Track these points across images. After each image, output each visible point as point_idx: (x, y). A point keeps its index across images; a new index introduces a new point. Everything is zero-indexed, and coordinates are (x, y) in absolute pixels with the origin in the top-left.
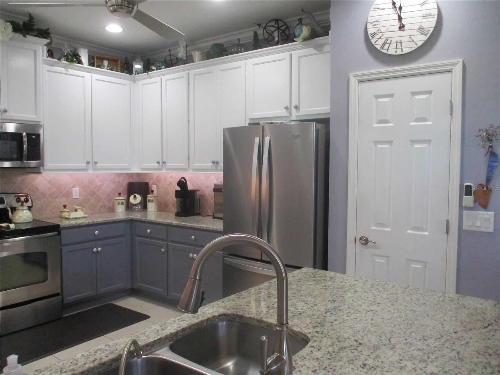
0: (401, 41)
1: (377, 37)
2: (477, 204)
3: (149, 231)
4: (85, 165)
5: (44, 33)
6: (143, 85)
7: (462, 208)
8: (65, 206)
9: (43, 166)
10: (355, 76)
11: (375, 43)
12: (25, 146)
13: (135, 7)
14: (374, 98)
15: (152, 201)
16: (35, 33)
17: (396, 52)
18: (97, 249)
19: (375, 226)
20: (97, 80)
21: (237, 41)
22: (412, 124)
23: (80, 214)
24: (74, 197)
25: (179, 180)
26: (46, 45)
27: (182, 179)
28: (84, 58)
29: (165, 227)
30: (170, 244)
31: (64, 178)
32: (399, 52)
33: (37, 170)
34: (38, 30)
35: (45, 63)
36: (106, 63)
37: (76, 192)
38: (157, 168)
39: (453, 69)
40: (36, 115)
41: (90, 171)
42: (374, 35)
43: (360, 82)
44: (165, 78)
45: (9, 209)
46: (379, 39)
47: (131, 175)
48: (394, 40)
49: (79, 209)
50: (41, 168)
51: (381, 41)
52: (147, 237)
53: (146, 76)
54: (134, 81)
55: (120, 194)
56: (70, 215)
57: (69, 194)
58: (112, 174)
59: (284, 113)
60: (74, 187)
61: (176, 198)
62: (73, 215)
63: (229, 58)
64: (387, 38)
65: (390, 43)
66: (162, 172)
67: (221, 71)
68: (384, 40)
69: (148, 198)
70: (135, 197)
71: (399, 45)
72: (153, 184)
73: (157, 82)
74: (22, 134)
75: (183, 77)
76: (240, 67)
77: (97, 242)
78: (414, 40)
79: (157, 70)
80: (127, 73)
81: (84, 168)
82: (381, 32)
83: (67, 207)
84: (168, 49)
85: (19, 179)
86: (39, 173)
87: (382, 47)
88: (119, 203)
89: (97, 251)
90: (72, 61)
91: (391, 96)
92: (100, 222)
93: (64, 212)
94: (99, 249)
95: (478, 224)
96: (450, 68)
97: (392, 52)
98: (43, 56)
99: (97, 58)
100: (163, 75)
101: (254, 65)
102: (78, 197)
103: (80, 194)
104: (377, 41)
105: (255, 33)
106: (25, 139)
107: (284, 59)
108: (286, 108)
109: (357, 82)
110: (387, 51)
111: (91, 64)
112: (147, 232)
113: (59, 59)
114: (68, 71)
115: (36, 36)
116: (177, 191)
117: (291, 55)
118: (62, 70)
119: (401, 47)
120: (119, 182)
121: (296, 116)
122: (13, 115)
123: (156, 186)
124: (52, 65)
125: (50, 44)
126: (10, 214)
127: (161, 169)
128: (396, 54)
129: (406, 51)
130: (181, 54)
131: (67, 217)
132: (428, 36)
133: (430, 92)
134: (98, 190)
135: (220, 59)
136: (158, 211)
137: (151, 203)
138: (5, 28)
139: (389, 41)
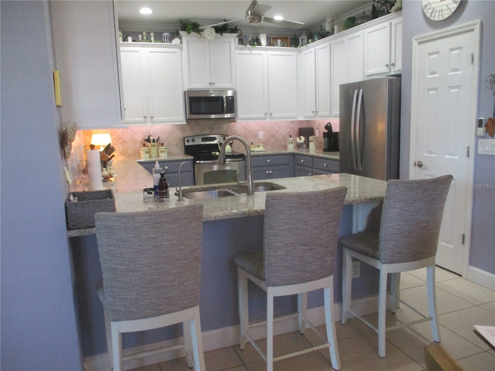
0: (442, 9)
1: (428, 7)
2: (487, 134)
3: (302, 161)
4: (264, 115)
5: (234, 30)
6: (305, 54)
7: (478, 137)
8: (252, 144)
9: (237, 117)
10: (416, 40)
11: (427, 12)
12: (225, 105)
13: (263, 17)
14: (427, 55)
15: (312, 141)
16: (229, 31)
17: (439, 18)
18: (269, 172)
19: (427, 153)
20: (272, 55)
21: (363, 14)
22: (450, 74)
23: (261, 148)
24: (260, 138)
25: (326, 124)
26: (237, 37)
27: (329, 124)
28: (263, 40)
29: (311, 158)
30: (314, 170)
31: (253, 124)
32: (441, 19)
33: (232, 120)
34: (230, 29)
35: (236, 48)
36: (279, 41)
37: (261, 134)
38: (313, 116)
39: (474, 28)
40: (231, 84)
41: (268, 120)
42: (426, 6)
43: (420, 43)
44: (317, 48)
45: (219, 145)
46: (429, 9)
47: (301, 122)
48: (438, 9)
49: (261, 145)
50: (236, 118)
51: (430, 11)
52: (302, 166)
53: (305, 48)
54: (300, 52)
55: (291, 136)
56: (254, 149)
57: (256, 136)
58: (287, 121)
59: (386, 70)
60: (260, 131)
61: (323, 138)
62: (257, 149)
63: (354, 29)
64: (433, 8)
65: (436, 12)
66: (316, 119)
67: (349, 39)
68: (432, 9)
69: (310, 139)
70: (300, 138)
71: (441, 12)
72: (317, 128)
73: (312, 52)
74: (223, 97)
75: (327, 47)
76: (360, 36)
77: (269, 167)
78: (450, 8)
79: (312, 42)
80: (294, 47)
81: (264, 117)
82: (430, 4)
83: (253, 144)
84: (319, 25)
85: (225, 126)
86: (235, 121)
87: (431, 16)
88: (290, 143)
89: (269, 174)
90: (254, 45)
91: (437, 53)
92: (271, 154)
93: (252, 147)
94: (271, 172)
95: (487, 149)
96: (472, 28)
97: (436, 19)
98: (235, 44)
99: (273, 38)
100: (316, 46)
101: (369, 33)
102: (262, 138)
103: (264, 136)
104: (428, 11)
105: (374, 6)
106: (225, 100)
107: (386, 27)
108: (387, 66)
109: (417, 44)
110: (434, 18)
111: (269, 44)
112: (301, 161)
113: (246, 45)
114: (251, 52)
115: (229, 33)
116: (324, 133)
117: (391, 23)
118: (247, 52)
119: (442, 14)
120: (292, 128)
121: (394, 71)
122: (218, 85)
123: (318, 130)
124: (241, 50)
125: (241, 35)
126: (219, 147)
127: (315, 117)
128: (439, 20)
129: (445, 17)
130: (328, 28)
131: (253, 150)
132: (458, 3)
133: (460, 48)
134: (276, 133)
135: (353, 29)
136: (317, 149)
137: (311, 143)
138: (211, 32)
139: (435, 11)
